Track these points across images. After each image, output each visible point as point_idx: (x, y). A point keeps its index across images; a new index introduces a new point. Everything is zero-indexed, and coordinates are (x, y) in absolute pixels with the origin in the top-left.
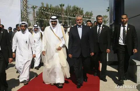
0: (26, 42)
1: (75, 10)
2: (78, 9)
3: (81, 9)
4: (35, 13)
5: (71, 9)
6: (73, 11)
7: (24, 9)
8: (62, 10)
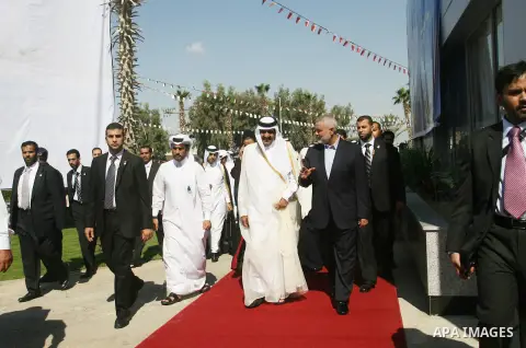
0: (189, 189)
1: (301, 102)
2: (309, 97)
3: (318, 100)
4: (186, 112)
5: (291, 98)
6: (295, 105)
7: (124, 91)
8: (263, 101)
